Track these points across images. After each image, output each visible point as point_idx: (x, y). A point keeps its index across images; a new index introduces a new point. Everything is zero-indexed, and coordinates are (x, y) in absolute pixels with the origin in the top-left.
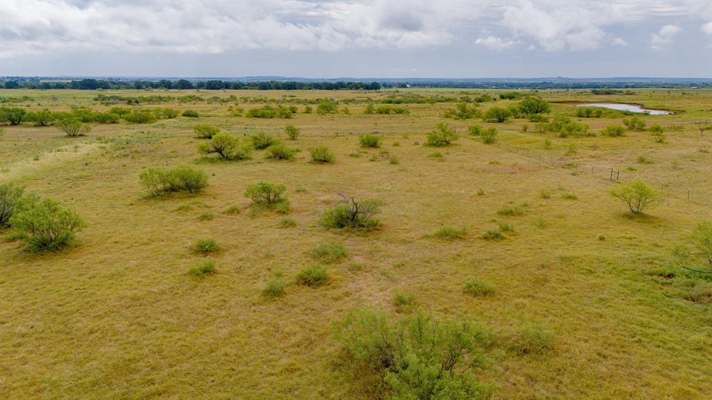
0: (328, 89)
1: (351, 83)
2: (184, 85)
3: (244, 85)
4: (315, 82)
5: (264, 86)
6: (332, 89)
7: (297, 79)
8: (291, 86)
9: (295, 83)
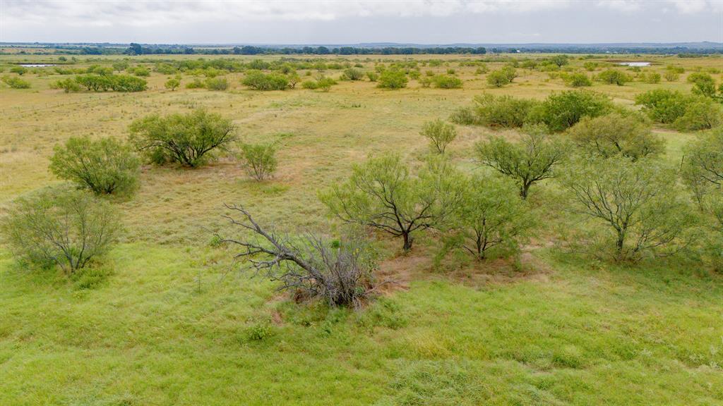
0: (440, 53)
1: (460, 48)
2: (323, 50)
3: (369, 51)
4: (429, 48)
5: (387, 52)
6: (443, 53)
7: (413, 45)
8: (409, 51)
9: (412, 49)
